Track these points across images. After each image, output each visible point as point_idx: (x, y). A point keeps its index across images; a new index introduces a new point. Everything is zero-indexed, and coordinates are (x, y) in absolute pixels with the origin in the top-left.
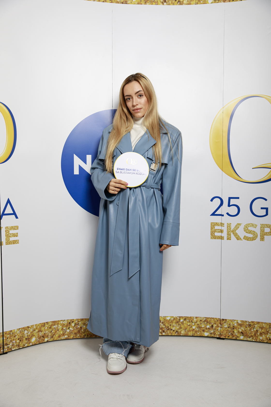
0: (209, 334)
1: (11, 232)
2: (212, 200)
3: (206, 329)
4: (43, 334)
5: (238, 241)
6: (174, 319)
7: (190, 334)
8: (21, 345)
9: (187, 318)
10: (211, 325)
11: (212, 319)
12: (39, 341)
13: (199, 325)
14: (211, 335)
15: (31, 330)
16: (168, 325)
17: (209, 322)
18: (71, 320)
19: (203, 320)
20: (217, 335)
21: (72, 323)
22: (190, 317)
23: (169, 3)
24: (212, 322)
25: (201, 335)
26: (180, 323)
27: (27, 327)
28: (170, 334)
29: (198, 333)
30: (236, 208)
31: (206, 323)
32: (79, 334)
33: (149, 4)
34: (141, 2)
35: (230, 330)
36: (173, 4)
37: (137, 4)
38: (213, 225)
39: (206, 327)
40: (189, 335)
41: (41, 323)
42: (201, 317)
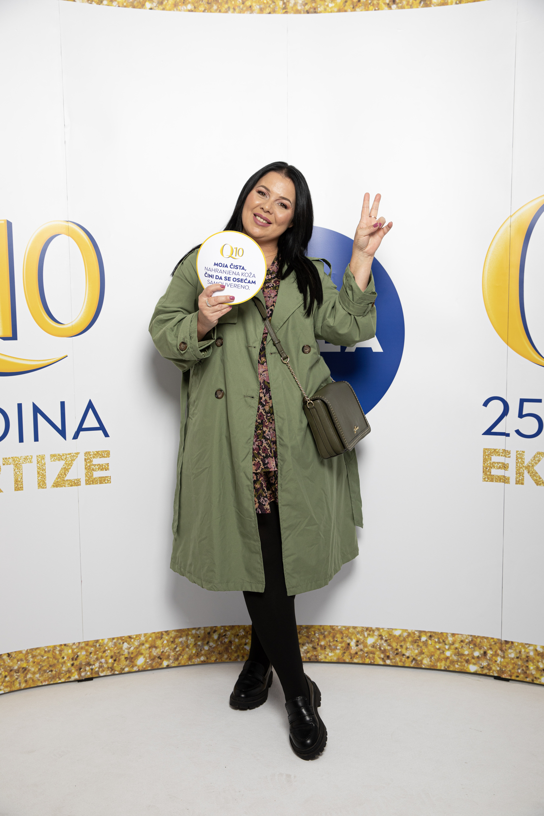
0: (479, 668)
1: (97, 461)
2: (486, 404)
3: (473, 658)
4: (160, 653)
5: (539, 486)
6: (409, 635)
7: (441, 665)
8: (117, 669)
9: (435, 635)
10: (482, 652)
11: (485, 640)
12: (151, 664)
13: (458, 651)
14: (482, 671)
15: (136, 643)
16: (396, 646)
17: (479, 645)
18: (211, 629)
19: (467, 641)
20: (494, 671)
21: (214, 634)
22: (441, 633)
23: (402, 5)
24: (485, 644)
25: (462, 670)
26: (421, 644)
27: (127, 638)
28: (400, 664)
29: (457, 666)
30: (535, 421)
31: (471, 646)
32: (226, 654)
33: (361, 11)
34: (344, 6)
35: (520, 663)
36: (411, 6)
37: (337, 12)
38: (488, 453)
39: (472, 654)
40: (439, 668)
41: (154, 633)
42: (462, 635)
